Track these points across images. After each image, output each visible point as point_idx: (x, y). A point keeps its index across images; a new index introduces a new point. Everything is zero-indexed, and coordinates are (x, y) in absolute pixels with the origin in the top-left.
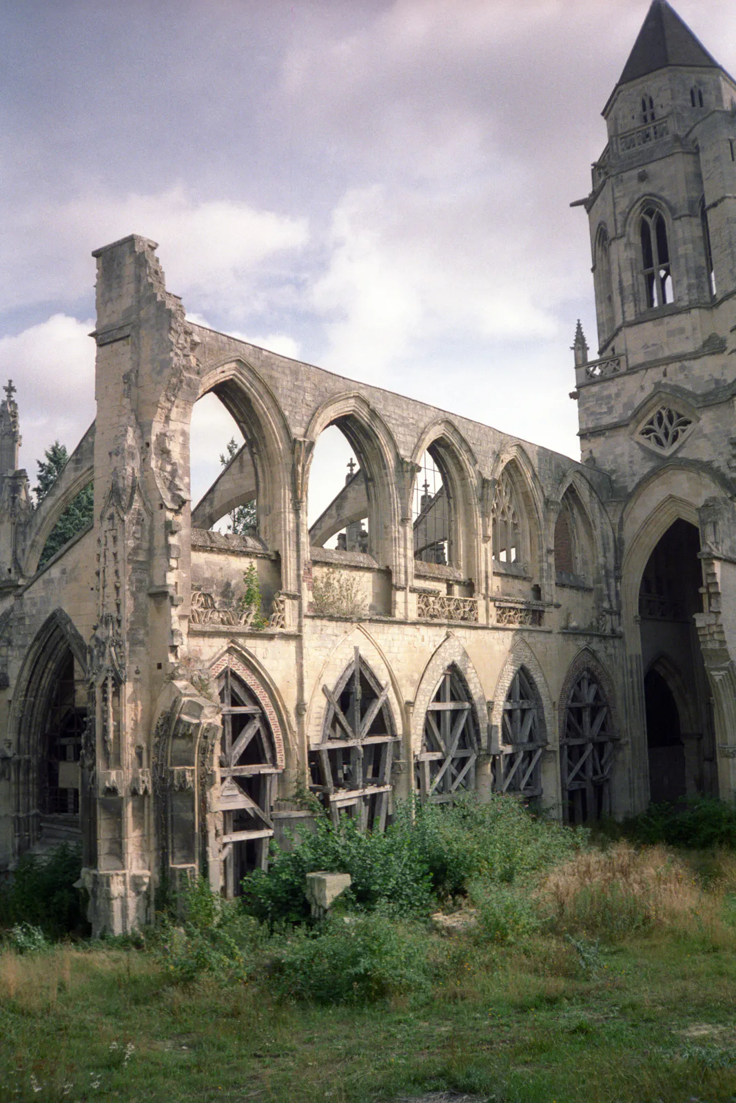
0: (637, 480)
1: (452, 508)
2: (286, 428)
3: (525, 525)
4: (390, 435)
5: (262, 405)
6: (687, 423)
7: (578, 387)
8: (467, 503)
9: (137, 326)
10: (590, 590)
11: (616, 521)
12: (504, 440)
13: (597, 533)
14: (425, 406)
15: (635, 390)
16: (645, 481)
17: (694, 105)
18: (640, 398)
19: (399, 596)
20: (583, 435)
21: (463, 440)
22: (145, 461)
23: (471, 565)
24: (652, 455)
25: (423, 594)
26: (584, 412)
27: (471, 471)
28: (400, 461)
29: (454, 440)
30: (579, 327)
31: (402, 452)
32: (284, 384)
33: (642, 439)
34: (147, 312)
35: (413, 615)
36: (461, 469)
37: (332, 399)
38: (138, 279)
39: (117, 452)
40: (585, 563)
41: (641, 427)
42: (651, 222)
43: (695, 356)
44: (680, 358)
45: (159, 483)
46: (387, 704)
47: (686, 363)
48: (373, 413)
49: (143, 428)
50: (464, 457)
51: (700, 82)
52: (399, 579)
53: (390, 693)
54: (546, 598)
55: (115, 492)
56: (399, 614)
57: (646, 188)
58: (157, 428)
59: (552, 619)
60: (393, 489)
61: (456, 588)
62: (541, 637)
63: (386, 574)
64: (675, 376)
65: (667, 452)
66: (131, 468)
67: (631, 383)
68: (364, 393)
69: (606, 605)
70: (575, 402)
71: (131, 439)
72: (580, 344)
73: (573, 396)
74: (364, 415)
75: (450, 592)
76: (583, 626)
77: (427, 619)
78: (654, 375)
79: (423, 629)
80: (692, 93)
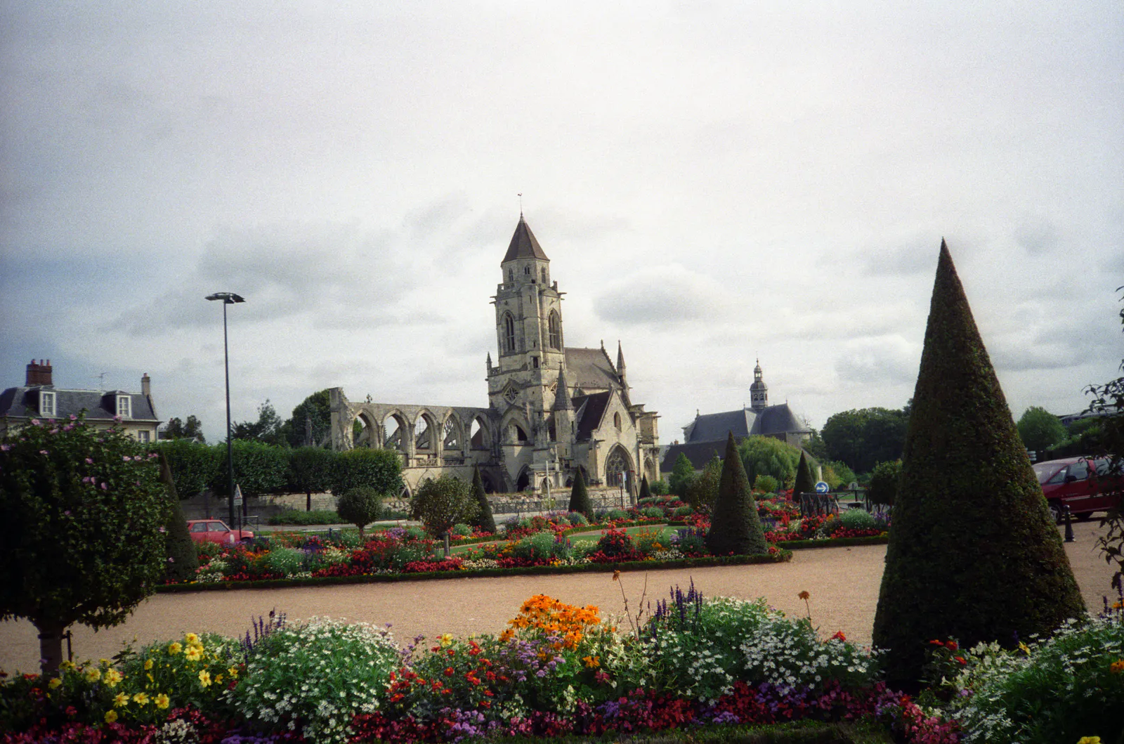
0: (504, 411)
1: (430, 432)
2: (376, 422)
3: (458, 433)
4: (406, 417)
5: (370, 418)
6: (517, 393)
7: (488, 377)
8: (434, 430)
9: (340, 409)
10: (488, 450)
11: (498, 425)
12: (446, 409)
13: (491, 431)
14: (417, 406)
15: (503, 380)
16: (506, 412)
17: (526, 273)
18: (505, 383)
19: (410, 461)
20: (491, 394)
21: (431, 413)
22: (343, 440)
23: (436, 449)
24: (508, 403)
25: (418, 459)
26: (490, 386)
27: (435, 421)
28: (410, 424)
29: (428, 413)
30: (489, 354)
31: (410, 421)
32: (375, 410)
33: (506, 397)
34: (342, 405)
35: (415, 466)
36: (432, 421)
37: (389, 411)
38: (339, 397)
39: (337, 438)
40: (486, 441)
41: (506, 393)
42: (509, 319)
43: (520, 370)
44: (514, 371)
45: (346, 444)
46: (407, 490)
47: (517, 373)
48: (401, 413)
49: (342, 432)
50: (433, 418)
51: (529, 265)
52: (410, 456)
53: (408, 487)
54: (466, 455)
55: (337, 447)
56: (410, 466)
57: (507, 308)
58: (345, 432)
59: (468, 462)
60: (408, 432)
61: (431, 456)
62: (463, 468)
63: (407, 455)
64: (514, 376)
65: (512, 403)
66: (340, 442)
67: (502, 377)
68: (398, 408)
69: (493, 455)
70: (487, 382)
71: (340, 435)
72: (489, 361)
73: (486, 380)
74: (398, 413)
75: (429, 457)
76: (484, 462)
77: (420, 466)
78: (508, 376)
79: (418, 469)
80: (525, 269)
